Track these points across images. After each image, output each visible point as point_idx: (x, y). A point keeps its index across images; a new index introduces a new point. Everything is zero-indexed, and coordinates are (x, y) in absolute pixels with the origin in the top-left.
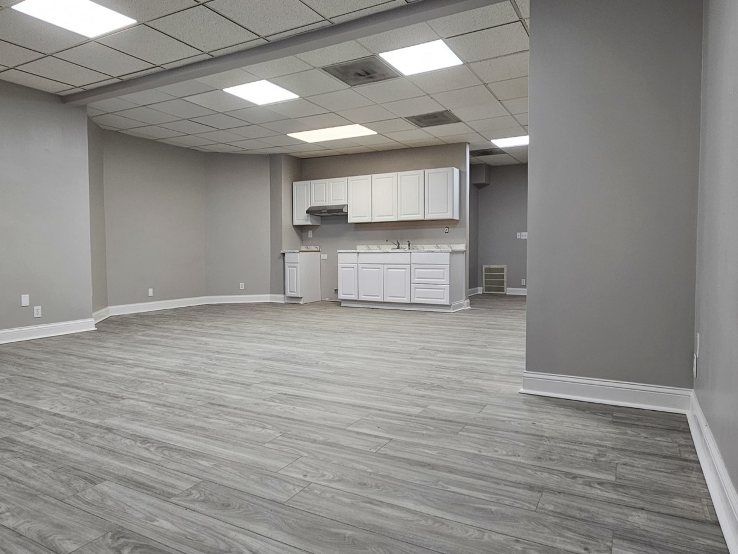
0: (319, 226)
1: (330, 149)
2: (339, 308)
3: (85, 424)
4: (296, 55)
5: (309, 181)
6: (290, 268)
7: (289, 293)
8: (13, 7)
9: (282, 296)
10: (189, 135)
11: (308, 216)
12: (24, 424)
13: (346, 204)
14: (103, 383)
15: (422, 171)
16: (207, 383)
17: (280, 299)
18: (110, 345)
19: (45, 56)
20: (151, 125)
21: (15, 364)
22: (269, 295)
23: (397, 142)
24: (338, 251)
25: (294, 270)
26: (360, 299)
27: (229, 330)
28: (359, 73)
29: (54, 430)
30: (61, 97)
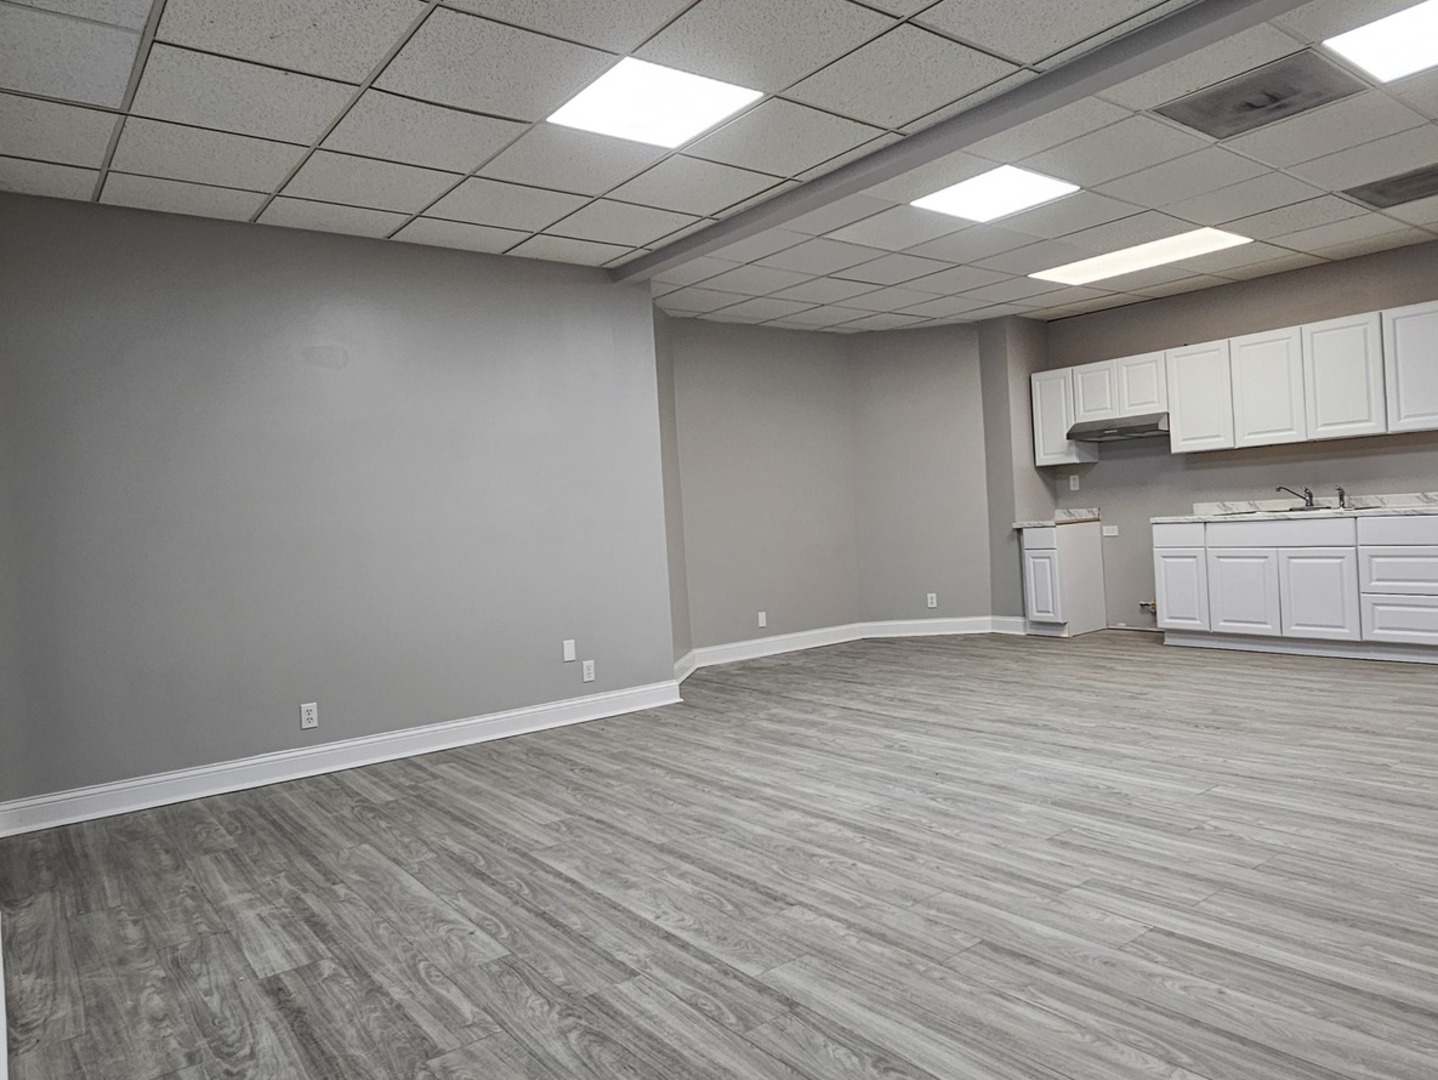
0: (1094, 463)
1: (1119, 293)
2: (1160, 649)
3: (735, 977)
4: (1097, 94)
5: (1069, 369)
6: (1036, 560)
7: (1036, 614)
8: (550, 119)
9: (1020, 620)
10: (823, 305)
11: (1070, 444)
12: (619, 958)
13: (1166, 410)
14: (734, 849)
15: (1373, 316)
16: (953, 871)
17: (1014, 626)
18: (716, 743)
19: (590, 200)
20: (756, 297)
21: (568, 783)
22: (989, 618)
23: (1300, 252)
24: (1153, 520)
25: (1045, 563)
26: (1214, 629)
27: (937, 710)
28: (1250, 102)
29: (678, 985)
30: (610, 271)
